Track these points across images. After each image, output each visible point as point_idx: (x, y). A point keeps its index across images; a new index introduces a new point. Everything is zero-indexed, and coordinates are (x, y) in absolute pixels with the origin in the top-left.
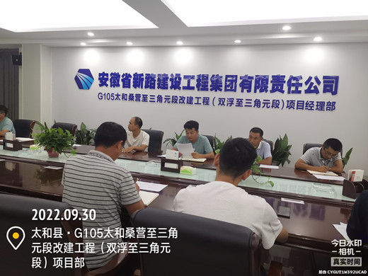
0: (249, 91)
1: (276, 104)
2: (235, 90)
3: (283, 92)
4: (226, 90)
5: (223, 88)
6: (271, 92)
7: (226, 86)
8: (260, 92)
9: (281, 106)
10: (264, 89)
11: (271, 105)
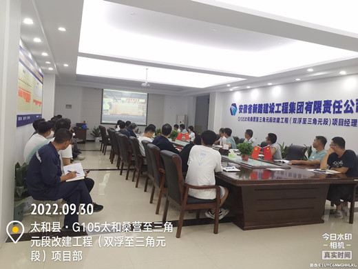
0: (310, 113)
1: (326, 122)
2: (302, 113)
3: (330, 112)
4: (297, 112)
5: (296, 111)
6: (323, 112)
7: (298, 109)
8: (317, 113)
9: (329, 123)
10: (319, 111)
11: (323, 122)
